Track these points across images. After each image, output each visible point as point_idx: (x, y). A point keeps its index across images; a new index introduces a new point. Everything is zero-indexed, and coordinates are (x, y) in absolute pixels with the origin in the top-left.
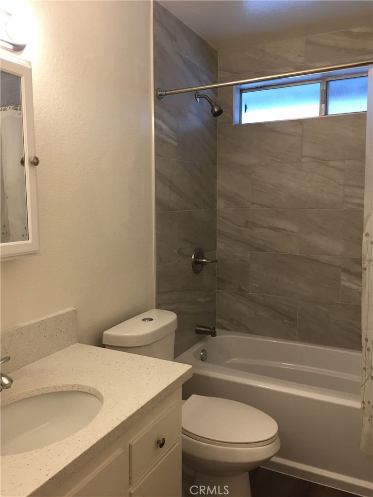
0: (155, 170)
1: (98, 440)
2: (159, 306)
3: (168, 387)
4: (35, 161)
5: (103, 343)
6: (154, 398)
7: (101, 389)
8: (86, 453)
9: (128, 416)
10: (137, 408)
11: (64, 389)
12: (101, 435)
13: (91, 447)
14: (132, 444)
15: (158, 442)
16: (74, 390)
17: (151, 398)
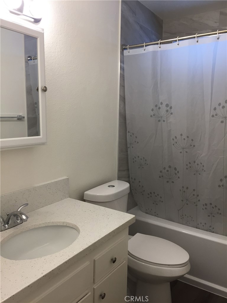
0: (120, 95)
1: (74, 256)
2: (120, 178)
3: (119, 227)
4: (45, 89)
5: (84, 199)
6: (110, 233)
7: (79, 225)
8: (66, 262)
9: (93, 243)
10: (99, 239)
11: (58, 224)
12: (76, 253)
13: (69, 259)
14: (96, 260)
15: (112, 260)
16: (64, 225)
17: (108, 233)
